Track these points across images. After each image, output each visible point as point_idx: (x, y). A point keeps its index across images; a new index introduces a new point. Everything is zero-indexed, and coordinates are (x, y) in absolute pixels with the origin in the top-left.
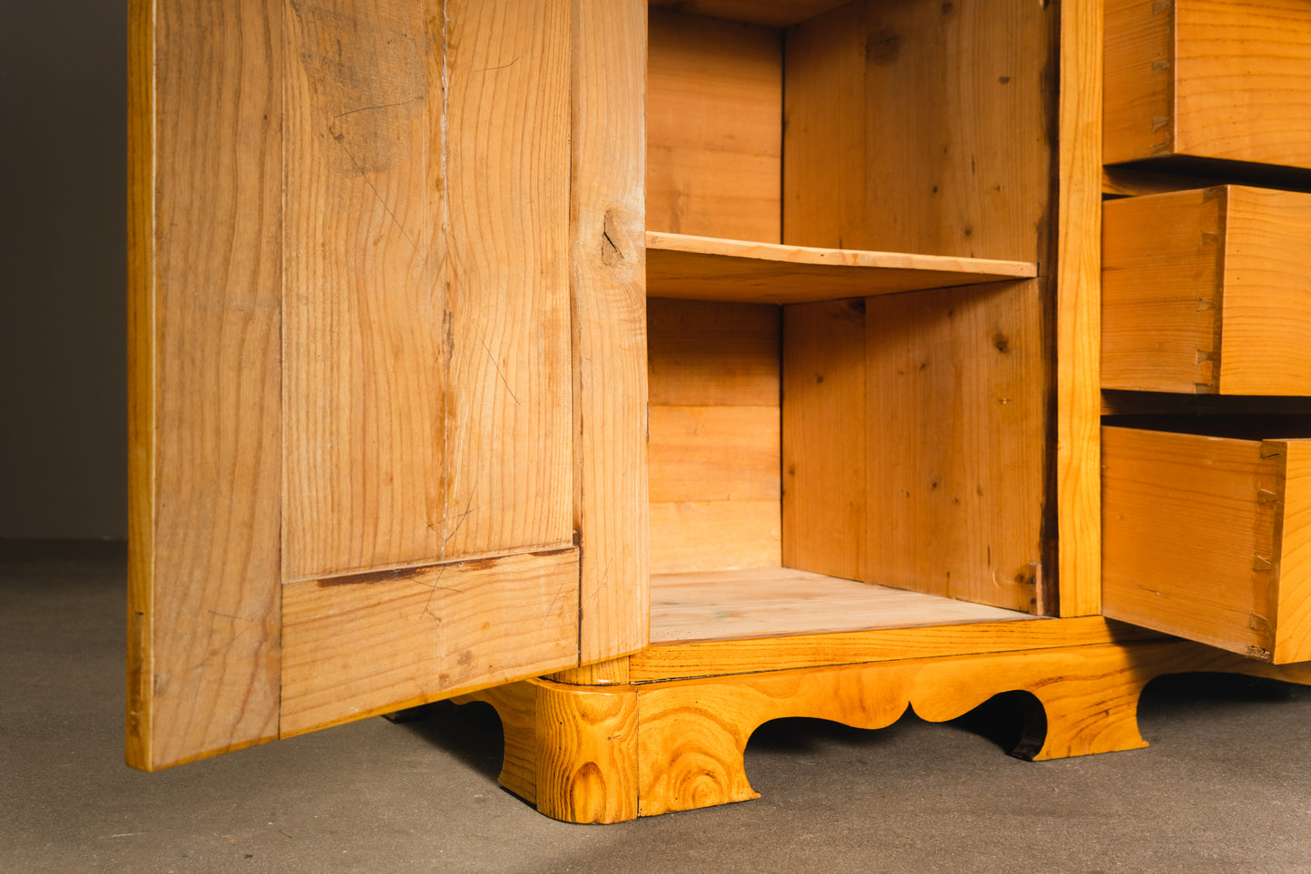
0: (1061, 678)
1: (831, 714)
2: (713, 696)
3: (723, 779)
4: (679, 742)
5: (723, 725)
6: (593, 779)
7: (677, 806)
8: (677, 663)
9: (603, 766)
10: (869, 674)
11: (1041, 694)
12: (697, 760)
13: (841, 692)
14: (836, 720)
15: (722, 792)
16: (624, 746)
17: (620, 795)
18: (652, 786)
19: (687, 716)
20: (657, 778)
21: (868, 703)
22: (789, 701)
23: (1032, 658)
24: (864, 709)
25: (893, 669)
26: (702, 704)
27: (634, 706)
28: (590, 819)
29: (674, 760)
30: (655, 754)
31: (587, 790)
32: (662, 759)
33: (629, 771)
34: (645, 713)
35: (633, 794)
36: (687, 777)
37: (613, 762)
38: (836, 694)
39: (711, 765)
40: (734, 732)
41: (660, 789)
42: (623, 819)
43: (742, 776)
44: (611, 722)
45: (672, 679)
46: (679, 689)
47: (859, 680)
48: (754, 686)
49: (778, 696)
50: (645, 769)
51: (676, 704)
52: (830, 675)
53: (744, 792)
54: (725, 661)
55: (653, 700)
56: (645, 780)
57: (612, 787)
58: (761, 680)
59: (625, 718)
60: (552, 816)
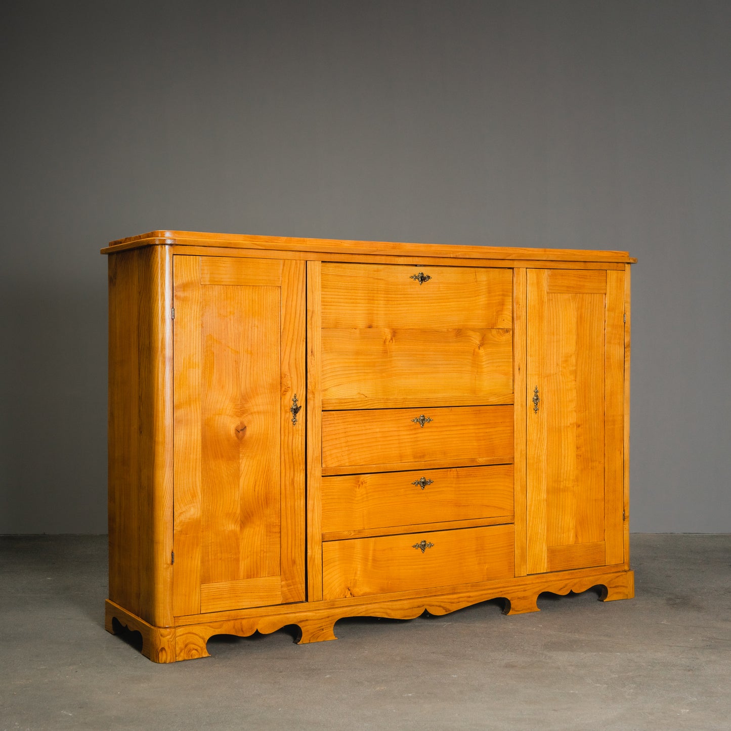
0: (307, 620)
1: (233, 633)
2: (196, 629)
3: (200, 652)
4: (188, 642)
5: (200, 637)
6: (164, 652)
7: (186, 658)
8: (188, 620)
9: (166, 648)
10: (244, 622)
11: (300, 625)
12: (192, 646)
13: (236, 627)
14: (233, 634)
15: (200, 654)
16: (172, 643)
17: (171, 656)
18: (180, 653)
19: (189, 635)
20: (181, 651)
21: (244, 629)
22: (219, 630)
23: (297, 615)
24: (242, 631)
25: (252, 620)
26: (194, 631)
27: (175, 632)
28: (163, 662)
29: (186, 646)
30: (180, 645)
31: (162, 654)
32: (183, 646)
33: (173, 650)
34: (178, 634)
35: (175, 655)
36: (190, 651)
37: (169, 647)
38: (234, 627)
39: (196, 647)
40: (203, 639)
41: (182, 654)
42: (172, 661)
43: (206, 650)
44: (168, 637)
45: (186, 625)
46: (187, 628)
47: (241, 623)
48: (209, 626)
49: (217, 628)
50: (177, 649)
51: (187, 632)
52: (232, 622)
53: (205, 654)
54: (202, 619)
55: (180, 631)
56: (178, 652)
57: (169, 654)
58: (211, 624)
59: (172, 637)
60: (153, 661)
